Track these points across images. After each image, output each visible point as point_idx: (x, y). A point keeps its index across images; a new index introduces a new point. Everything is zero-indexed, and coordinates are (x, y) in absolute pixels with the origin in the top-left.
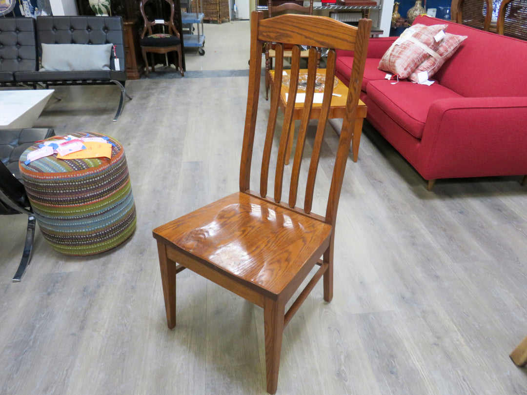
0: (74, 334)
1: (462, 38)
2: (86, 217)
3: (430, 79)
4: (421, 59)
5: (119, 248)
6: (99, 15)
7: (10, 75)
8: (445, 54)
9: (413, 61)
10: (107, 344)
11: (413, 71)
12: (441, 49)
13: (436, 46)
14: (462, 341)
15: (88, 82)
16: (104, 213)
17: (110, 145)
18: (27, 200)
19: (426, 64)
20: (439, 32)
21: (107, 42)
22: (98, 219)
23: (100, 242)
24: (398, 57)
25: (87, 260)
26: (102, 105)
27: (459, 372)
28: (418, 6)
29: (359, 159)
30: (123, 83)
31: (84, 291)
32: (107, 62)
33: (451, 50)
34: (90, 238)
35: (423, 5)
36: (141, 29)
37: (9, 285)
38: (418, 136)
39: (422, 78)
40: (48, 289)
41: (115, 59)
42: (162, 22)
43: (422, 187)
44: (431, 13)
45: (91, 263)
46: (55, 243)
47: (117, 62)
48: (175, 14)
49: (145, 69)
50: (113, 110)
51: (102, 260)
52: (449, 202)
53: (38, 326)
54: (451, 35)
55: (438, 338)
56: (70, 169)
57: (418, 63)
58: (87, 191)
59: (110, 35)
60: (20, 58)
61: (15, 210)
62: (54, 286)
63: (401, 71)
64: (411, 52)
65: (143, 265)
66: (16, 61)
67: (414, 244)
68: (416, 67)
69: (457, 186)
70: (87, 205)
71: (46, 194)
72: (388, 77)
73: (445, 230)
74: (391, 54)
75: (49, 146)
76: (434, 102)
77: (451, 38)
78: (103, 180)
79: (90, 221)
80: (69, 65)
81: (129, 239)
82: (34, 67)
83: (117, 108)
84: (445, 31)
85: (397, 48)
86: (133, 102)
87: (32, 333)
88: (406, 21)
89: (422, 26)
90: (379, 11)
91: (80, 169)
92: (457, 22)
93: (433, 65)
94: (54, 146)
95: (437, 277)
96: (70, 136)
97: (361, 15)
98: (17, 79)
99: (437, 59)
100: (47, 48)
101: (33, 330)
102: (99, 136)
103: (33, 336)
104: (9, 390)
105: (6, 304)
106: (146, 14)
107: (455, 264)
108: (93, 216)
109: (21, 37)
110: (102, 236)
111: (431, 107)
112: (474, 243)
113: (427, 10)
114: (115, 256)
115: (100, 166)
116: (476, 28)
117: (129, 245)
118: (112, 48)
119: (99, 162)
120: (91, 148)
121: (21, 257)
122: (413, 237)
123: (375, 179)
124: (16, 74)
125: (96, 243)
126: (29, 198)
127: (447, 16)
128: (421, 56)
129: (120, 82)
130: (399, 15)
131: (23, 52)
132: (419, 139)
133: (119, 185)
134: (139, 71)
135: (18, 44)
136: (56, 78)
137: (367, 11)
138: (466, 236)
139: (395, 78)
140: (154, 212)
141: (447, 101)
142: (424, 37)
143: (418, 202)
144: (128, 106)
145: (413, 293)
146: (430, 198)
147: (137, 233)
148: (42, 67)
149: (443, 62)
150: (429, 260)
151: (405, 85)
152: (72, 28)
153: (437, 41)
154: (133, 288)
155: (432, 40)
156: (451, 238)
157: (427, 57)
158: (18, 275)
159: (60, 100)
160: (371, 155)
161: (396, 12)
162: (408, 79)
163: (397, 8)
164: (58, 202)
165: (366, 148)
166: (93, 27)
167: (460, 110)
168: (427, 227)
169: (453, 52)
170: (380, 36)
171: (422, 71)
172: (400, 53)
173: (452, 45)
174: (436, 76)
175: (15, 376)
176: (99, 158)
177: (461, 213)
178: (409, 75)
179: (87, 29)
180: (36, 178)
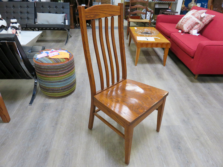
0: (53, 126)
1: (213, 16)
2: (58, 82)
3: (198, 33)
4: (194, 24)
5: (69, 95)
6: (59, 2)
7: (25, 25)
8: (205, 23)
9: (191, 25)
10: (66, 131)
11: (191, 29)
12: (203, 21)
13: (201, 19)
14: (208, 139)
15: (55, 29)
16: (65, 80)
17: (69, 54)
18: (35, 73)
19: (196, 27)
20: (203, 13)
21: (63, 13)
22: (62, 83)
23: (63, 92)
24: (185, 23)
25: (57, 99)
26: (60, 39)
27: (207, 151)
28: (193, 2)
29: (166, 65)
30: (69, 30)
31: (56, 110)
32: (63, 21)
33: (207, 21)
34: (59, 90)
35: (195, 2)
36: (76, 8)
37: (27, 107)
38: (192, 56)
39: (195, 32)
40: (42, 109)
41: (66, 20)
42: (84, 5)
43: (192, 78)
44: (199, 5)
45: (58, 100)
46: (45, 91)
47: (67, 21)
48: (90, 2)
49: (77, 25)
50: (64, 41)
51: (63, 99)
52: (204, 84)
53: (39, 122)
54: (208, 15)
55: (198, 137)
56: (54, 62)
57: (193, 26)
58: (59, 71)
59: (65, 10)
60: (28, 18)
61: (30, 77)
62: (45, 108)
63: (185, 29)
64: (190, 21)
65: (79, 102)
66: (26, 19)
67: (189, 100)
68: (192, 28)
69: (207, 78)
70: (59, 77)
71: (44, 71)
72: (180, 31)
73: (202, 95)
74: (182, 22)
75: (45, 53)
76: (200, 42)
77: (208, 16)
78: (65, 67)
79: (59, 83)
80: (48, 22)
81: (73, 92)
82: (34, 22)
83: (66, 40)
84: (206, 13)
85: (184, 19)
86: (72, 38)
87: (37, 125)
88: (187, 8)
89: (196, 10)
90: (176, 4)
91: (57, 62)
92: (211, 9)
93: (200, 27)
94: (47, 53)
95: (198, 114)
96: (53, 49)
97: (168, 5)
98: (27, 27)
99: (201, 24)
100: (39, 14)
101: (38, 124)
102: (64, 50)
103: (38, 126)
104: (30, 145)
105: (27, 113)
106: (78, 2)
107: (206, 109)
108: (61, 81)
109: (29, 10)
110: (64, 89)
111: (199, 44)
112: (214, 101)
113: (197, 4)
114: (68, 98)
115: (65, 62)
116: (219, 12)
117: (73, 94)
118: (65, 15)
119: (65, 60)
120: (61, 54)
121: (32, 96)
122: (188, 97)
123: (173, 74)
124: (27, 24)
125: (61, 92)
126: (36, 73)
127: (205, 7)
128: (194, 23)
129: (68, 29)
130: (184, 6)
131: (30, 16)
132: (193, 58)
133: (71, 69)
134: (74, 26)
135: (28, 13)
136: (43, 27)
137: (171, 3)
138: (211, 98)
139: (183, 32)
140: (83, 82)
141: (206, 42)
142: (196, 15)
143: (191, 83)
144: (70, 40)
145: (188, 119)
146: (196, 82)
147: (76, 89)
148: (37, 22)
149: (204, 26)
150: (195, 107)
151: (187, 35)
152: (49, 7)
153: (202, 17)
154: (75, 110)
155: (200, 17)
156: (204, 99)
157: (197, 23)
158: (31, 103)
159: (43, 36)
160: (171, 63)
161: (183, 4)
162: (188, 33)
163: (184, 3)
164: (48, 75)
165: (169, 61)
166: (58, 7)
167: (211, 46)
168: (194, 94)
169: (208, 22)
170: (176, 14)
171: (194, 29)
172: (185, 22)
173: (208, 19)
174: (200, 32)
175: (32, 140)
176: (65, 58)
177: (209, 89)
178: (189, 31)
179: (55, 7)
180: (40, 65)
